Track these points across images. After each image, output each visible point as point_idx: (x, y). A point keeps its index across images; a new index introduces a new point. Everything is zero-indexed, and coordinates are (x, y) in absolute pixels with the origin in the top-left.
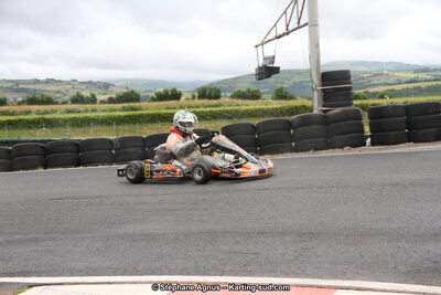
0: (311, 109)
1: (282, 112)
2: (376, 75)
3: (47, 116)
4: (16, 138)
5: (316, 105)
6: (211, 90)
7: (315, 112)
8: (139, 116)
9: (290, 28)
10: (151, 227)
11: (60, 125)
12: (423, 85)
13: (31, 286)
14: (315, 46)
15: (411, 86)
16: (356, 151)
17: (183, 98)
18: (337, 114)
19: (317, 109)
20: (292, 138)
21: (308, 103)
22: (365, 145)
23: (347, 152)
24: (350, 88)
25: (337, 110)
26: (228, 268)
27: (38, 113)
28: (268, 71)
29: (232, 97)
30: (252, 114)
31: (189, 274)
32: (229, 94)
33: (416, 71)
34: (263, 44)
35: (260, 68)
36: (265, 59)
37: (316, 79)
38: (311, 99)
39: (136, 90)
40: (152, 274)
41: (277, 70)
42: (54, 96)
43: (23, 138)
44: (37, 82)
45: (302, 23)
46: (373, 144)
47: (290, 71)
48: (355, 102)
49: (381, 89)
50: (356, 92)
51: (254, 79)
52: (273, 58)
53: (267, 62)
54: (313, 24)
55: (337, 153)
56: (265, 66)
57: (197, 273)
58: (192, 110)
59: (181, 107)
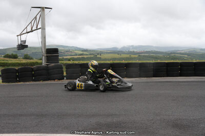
0: (41, 63)
1: (27, 64)
2: (67, 51)
5: (44, 62)
7: (43, 65)
9: (33, 29)
12: (85, 57)
14: (44, 37)
15: (80, 56)
16: (60, 82)
18: (53, 66)
19: (44, 63)
20: (33, 75)
21: (40, 61)
22: (64, 79)
23: (56, 82)
24: (58, 56)
25: (53, 64)
29: (5, 57)
32: (3, 56)
33: (83, 51)
34: (20, 35)
35: (19, 45)
36: (21, 41)
37: (44, 51)
41: (27, 46)
45: (38, 28)
46: (67, 79)
47: (30, 48)
48: (60, 62)
49: (69, 57)
50: (60, 58)
51: (16, 50)
52: (25, 41)
53: (22, 43)
54: (43, 28)
55: (52, 82)
56: (21, 45)
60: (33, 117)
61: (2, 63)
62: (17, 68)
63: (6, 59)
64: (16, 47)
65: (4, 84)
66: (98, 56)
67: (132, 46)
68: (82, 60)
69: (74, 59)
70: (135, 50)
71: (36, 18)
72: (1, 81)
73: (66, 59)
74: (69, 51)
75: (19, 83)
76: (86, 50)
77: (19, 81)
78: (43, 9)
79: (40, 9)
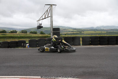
1: (42, 37)
2: (64, 30)
5: (51, 36)
8: (6, 37)
9: (46, 17)
10: (11, 64)
12: (75, 32)
14: (52, 22)
15: (72, 33)
17: (17, 33)
24: (60, 32)
26: (32, 74)
28: (40, 27)
29: (30, 33)
31: (22, 76)
32: (29, 32)
33: (73, 29)
34: (39, 20)
35: (38, 26)
36: (39, 24)
37: (52, 30)
38: (50, 34)
40: (13, 76)
41: (42, 27)
45: (49, 16)
48: (61, 36)
49: (65, 33)
50: (60, 33)
51: (36, 29)
53: (40, 25)
54: (51, 17)
57: (24, 75)
58: (20, 36)
59: (17, 35)
60: (46, 67)
61: (29, 37)
62: (37, 39)
63: (31, 34)
65: (30, 48)
66: (82, 32)
67: (103, 26)
68: (73, 35)
69: (68, 34)
70: (105, 29)
71: (47, 10)
72: (29, 46)
73: (64, 34)
74: (65, 29)
76: (75, 29)
77: (38, 47)
78: (51, 5)
79: (50, 6)
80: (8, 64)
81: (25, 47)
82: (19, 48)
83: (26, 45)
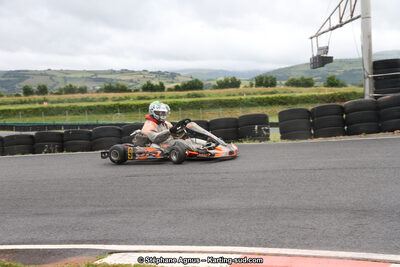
0: (362, 96)
1: (333, 98)
3: (121, 103)
4: (95, 122)
5: (367, 91)
6: (267, 78)
8: (202, 102)
10: (215, 202)
11: (133, 111)
13: (111, 252)
14: (367, 37)
17: (242, 86)
18: (388, 100)
19: (368, 94)
20: (345, 123)
21: (359, 90)
23: (397, 135)
25: (388, 96)
26: (287, 241)
27: (114, 99)
28: (322, 60)
29: (287, 85)
30: (306, 100)
31: (251, 246)
32: (284, 82)
34: (317, 35)
35: (314, 58)
36: (319, 49)
37: (368, 67)
38: (362, 86)
39: (200, 79)
41: (330, 59)
42: (128, 85)
43: (101, 122)
44: (113, 72)
45: (354, 16)
47: (341, 61)
51: (309, 68)
52: (327, 48)
53: (321, 53)
54: (366, 17)
55: (388, 136)
56: (319, 56)
57: (259, 245)
58: (249, 97)
59: (240, 94)
61: (282, 98)
62: (310, 108)
64: (309, 61)
65: (285, 142)
72: (279, 135)
75: (315, 140)
77: (316, 136)
80: (205, 203)
81: (267, 138)
82: (245, 143)
83: (268, 131)
